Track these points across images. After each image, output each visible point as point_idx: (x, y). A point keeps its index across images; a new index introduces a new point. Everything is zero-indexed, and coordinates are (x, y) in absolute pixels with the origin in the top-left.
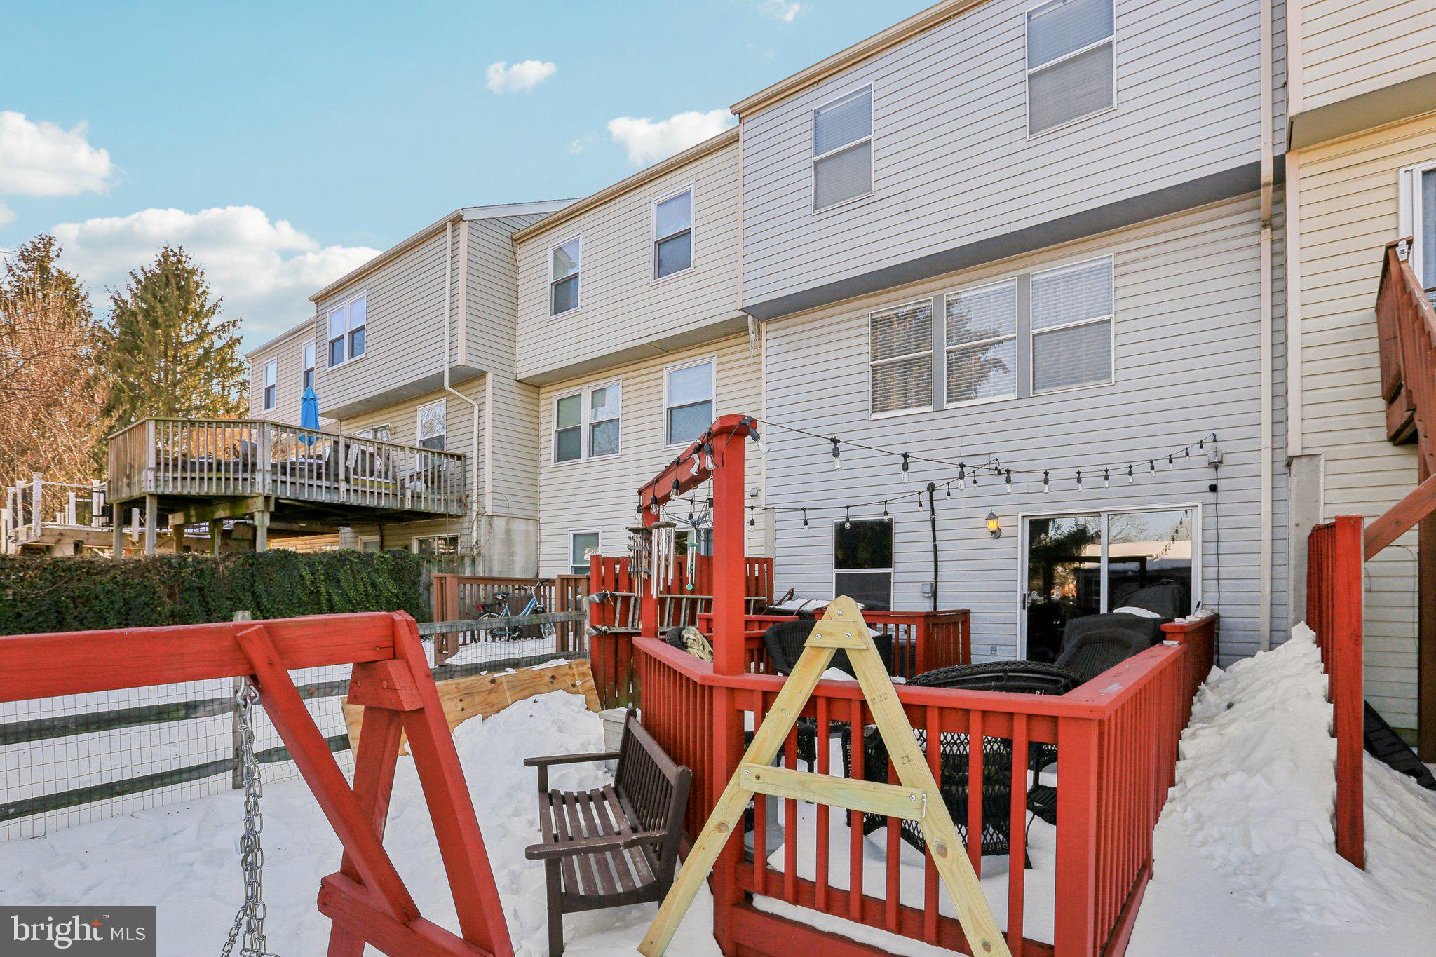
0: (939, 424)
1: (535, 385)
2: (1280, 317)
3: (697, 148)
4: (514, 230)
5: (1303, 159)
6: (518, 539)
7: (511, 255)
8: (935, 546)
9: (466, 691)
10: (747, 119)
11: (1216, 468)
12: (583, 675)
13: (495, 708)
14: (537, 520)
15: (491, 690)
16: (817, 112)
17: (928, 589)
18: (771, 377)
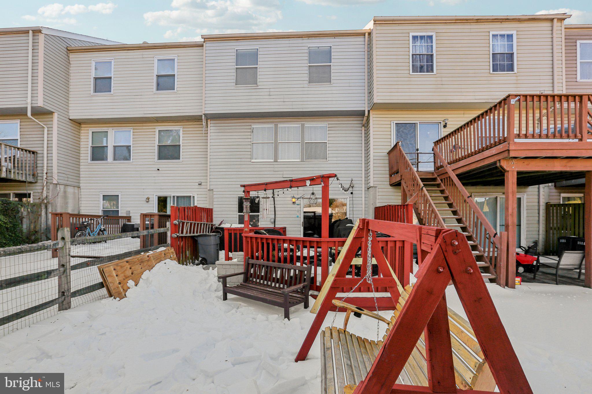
0: (276, 166)
1: (78, 123)
2: (367, 150)
3: (179, 43)
4: (68, 45)
5: (374, 112)
6: (70, 196)
7: (67, 57)
8: (275, 206)
9: (141, 261)
10: (207, 42)
11: (353, 188)
12: (172, 253)
13: (151, 267)
14: (79, 187)
15: (148, 260)
16: (237, 50)
17: (273, 220)
18: (212, 141)
